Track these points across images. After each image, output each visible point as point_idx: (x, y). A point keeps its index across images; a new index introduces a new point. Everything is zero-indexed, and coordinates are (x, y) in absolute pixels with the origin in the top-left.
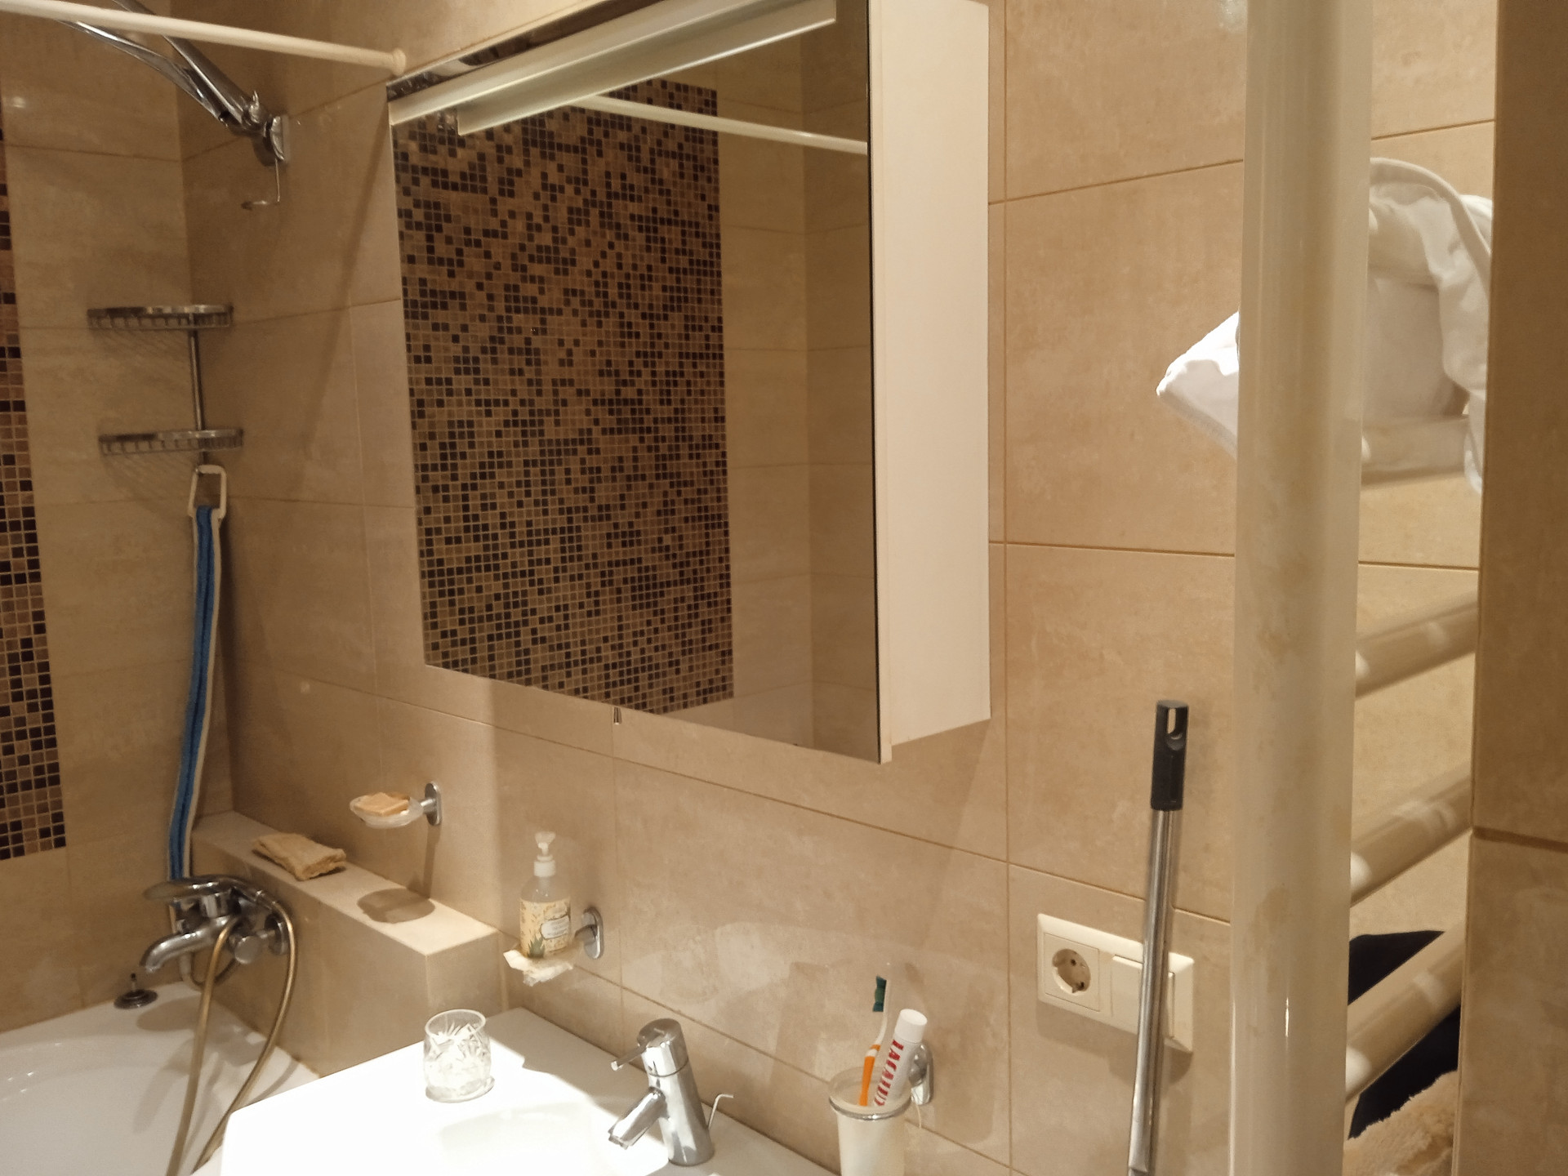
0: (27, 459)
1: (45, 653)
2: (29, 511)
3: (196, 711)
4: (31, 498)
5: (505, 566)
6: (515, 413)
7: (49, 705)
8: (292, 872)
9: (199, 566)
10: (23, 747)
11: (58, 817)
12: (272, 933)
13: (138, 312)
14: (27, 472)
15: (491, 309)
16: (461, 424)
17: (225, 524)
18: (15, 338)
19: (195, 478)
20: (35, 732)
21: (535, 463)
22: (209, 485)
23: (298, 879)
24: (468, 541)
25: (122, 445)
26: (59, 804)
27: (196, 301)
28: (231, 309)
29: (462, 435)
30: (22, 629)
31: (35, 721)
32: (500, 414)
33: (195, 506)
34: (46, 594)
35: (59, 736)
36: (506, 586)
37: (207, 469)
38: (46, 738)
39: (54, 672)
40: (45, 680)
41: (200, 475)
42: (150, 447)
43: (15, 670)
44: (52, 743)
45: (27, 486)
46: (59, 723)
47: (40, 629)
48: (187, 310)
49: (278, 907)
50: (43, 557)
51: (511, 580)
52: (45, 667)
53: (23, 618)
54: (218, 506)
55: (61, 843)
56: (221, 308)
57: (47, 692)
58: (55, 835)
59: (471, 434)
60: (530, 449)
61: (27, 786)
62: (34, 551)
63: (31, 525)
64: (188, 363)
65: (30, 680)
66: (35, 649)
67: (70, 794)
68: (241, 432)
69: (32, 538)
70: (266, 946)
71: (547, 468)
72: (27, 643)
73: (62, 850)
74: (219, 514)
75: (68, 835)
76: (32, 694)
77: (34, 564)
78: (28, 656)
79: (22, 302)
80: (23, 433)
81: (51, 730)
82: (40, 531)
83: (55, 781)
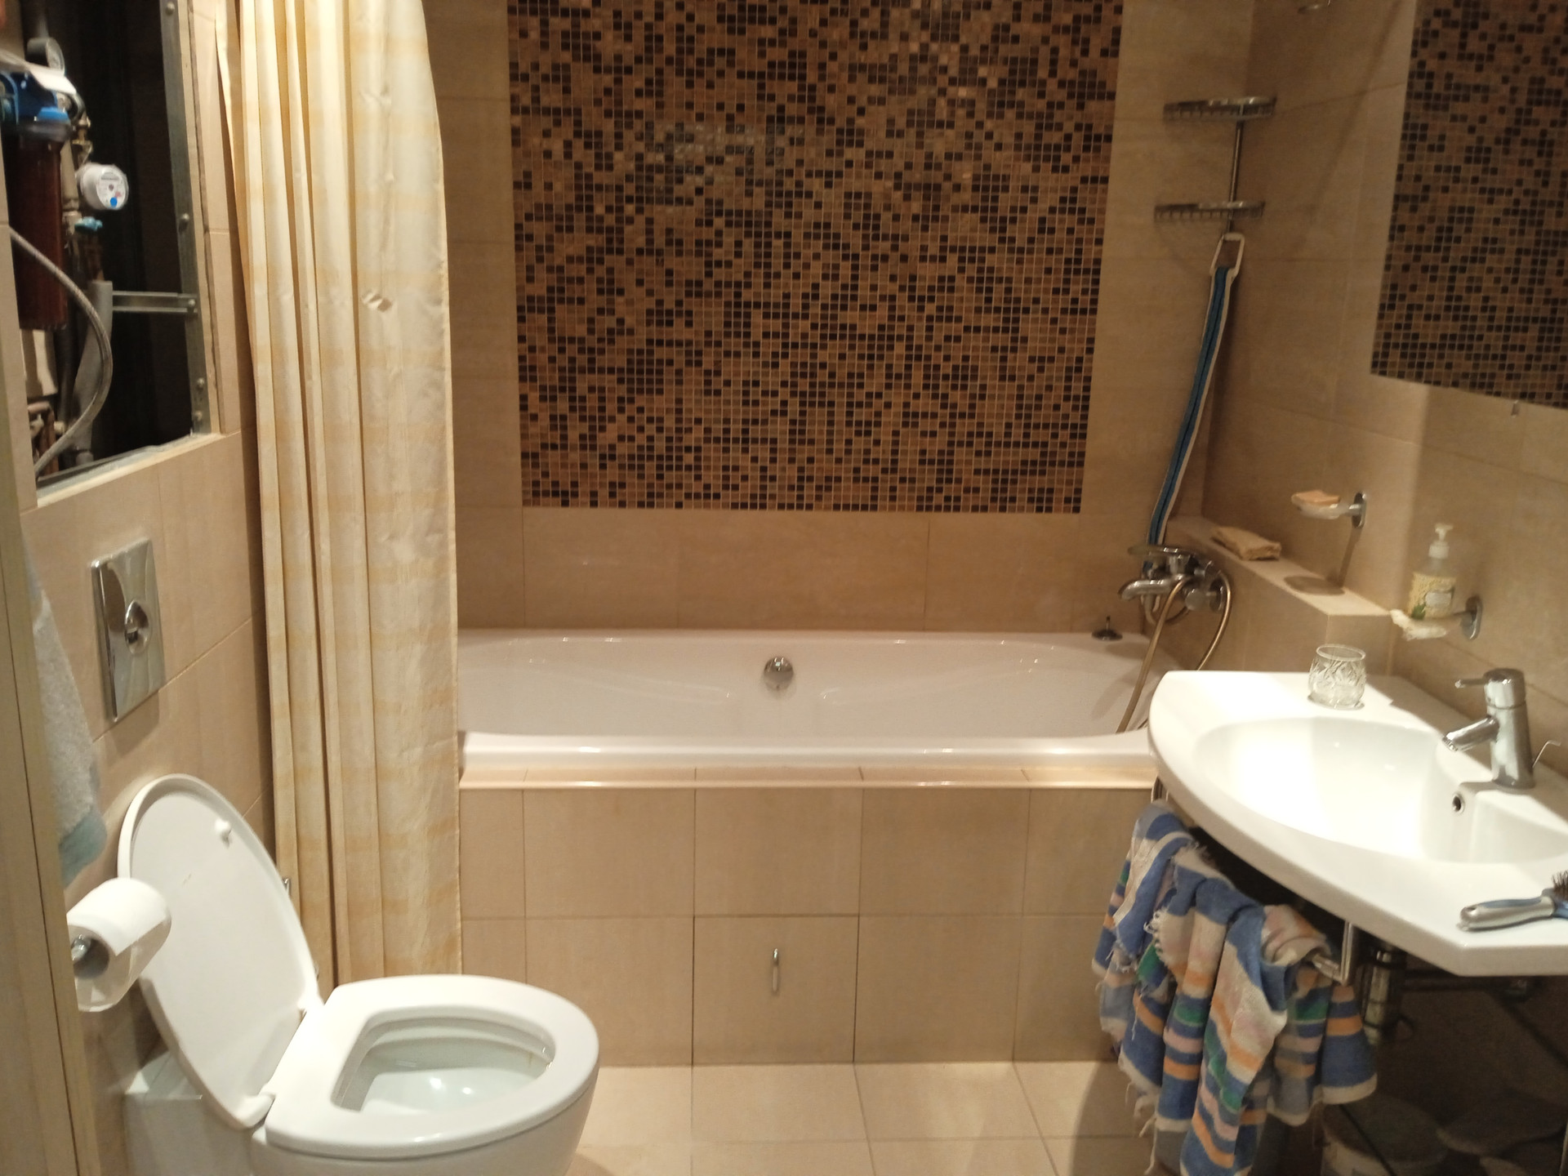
0: (1103, 222)
1: (1090, 369)
2: (1098, 262)
3: (1187, 429)
4: (1100, 252)
5: (1478, 347)
6: (1517, 202)
7: (1086, 408)
8: (1237, 553)
9: (1210, 316)
10: (1064, 435)
11: (1078, 491)
12: (1214, 594)
13: (1202, 105)
14: (1102, 231)
15: (1513, 101)
16: (1462, 210)
17: (1236, 282)
18: (1110, 127)
19: (1220, 243)
20: (1074, 426)
21: (1527, 252)
22: (1230, 249)
23: (1241, 558)
24: (1447, 318)
25: (1171, 214)
26: (1080, 481)
27: (1249, 94)
28: (1274, 100)
29: (1460, 220)
30: (1078, 349)
31: (1075, 418)
32: (1503, 202)
33: (1216, 265)
34: (1098, 325)
35: (1089, 431)
36: (1476, 366)
37: (1231, 237)
38: (1080, 432)
39: (1095, 383)
40: (1087, 389)
41: (1225, 242)
42: (1191, 216)
43: (1068, 379)
44: (1084, 436)
45: (1099, 242)
46: (1090, 422)
47: (1090, 351)
48: (1241, 102)
49: (1222, 575)
50: (1101, 297)
51: (1481, 362)
52: (1088, 379)
53: (1080, 341)
54: (1233, 266)
55: (1077, 510)
56: (1265, 99)
57: (1087, 398)
58: (1074, 504)
59: (1470, 220)
60: (1526, 237)
61: (1062, 463)
62: (1095, 292)
63: (1097, 272)
64: (1232, 150)
65: (1077, 387)
66: (1084, 365)
67: (1089, 475)
68: (1263, 205)
69: (1096, 282)
70: (1208, 602)
71: (1540, 257)
72: (1080, 360)
73: (1075, 516)
74: (1234, 272)
75: (1083, 505)
76: (1077, 398)
77: (1094, 302)
78: (1079, 370)
79: (1119, 98)
80: (1104, 201)
81: (1084, 426)
82: (1102, 277)
83: (1081, 464)
